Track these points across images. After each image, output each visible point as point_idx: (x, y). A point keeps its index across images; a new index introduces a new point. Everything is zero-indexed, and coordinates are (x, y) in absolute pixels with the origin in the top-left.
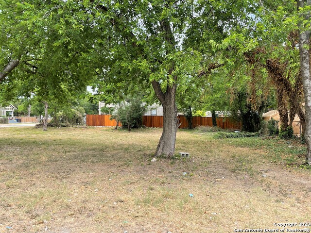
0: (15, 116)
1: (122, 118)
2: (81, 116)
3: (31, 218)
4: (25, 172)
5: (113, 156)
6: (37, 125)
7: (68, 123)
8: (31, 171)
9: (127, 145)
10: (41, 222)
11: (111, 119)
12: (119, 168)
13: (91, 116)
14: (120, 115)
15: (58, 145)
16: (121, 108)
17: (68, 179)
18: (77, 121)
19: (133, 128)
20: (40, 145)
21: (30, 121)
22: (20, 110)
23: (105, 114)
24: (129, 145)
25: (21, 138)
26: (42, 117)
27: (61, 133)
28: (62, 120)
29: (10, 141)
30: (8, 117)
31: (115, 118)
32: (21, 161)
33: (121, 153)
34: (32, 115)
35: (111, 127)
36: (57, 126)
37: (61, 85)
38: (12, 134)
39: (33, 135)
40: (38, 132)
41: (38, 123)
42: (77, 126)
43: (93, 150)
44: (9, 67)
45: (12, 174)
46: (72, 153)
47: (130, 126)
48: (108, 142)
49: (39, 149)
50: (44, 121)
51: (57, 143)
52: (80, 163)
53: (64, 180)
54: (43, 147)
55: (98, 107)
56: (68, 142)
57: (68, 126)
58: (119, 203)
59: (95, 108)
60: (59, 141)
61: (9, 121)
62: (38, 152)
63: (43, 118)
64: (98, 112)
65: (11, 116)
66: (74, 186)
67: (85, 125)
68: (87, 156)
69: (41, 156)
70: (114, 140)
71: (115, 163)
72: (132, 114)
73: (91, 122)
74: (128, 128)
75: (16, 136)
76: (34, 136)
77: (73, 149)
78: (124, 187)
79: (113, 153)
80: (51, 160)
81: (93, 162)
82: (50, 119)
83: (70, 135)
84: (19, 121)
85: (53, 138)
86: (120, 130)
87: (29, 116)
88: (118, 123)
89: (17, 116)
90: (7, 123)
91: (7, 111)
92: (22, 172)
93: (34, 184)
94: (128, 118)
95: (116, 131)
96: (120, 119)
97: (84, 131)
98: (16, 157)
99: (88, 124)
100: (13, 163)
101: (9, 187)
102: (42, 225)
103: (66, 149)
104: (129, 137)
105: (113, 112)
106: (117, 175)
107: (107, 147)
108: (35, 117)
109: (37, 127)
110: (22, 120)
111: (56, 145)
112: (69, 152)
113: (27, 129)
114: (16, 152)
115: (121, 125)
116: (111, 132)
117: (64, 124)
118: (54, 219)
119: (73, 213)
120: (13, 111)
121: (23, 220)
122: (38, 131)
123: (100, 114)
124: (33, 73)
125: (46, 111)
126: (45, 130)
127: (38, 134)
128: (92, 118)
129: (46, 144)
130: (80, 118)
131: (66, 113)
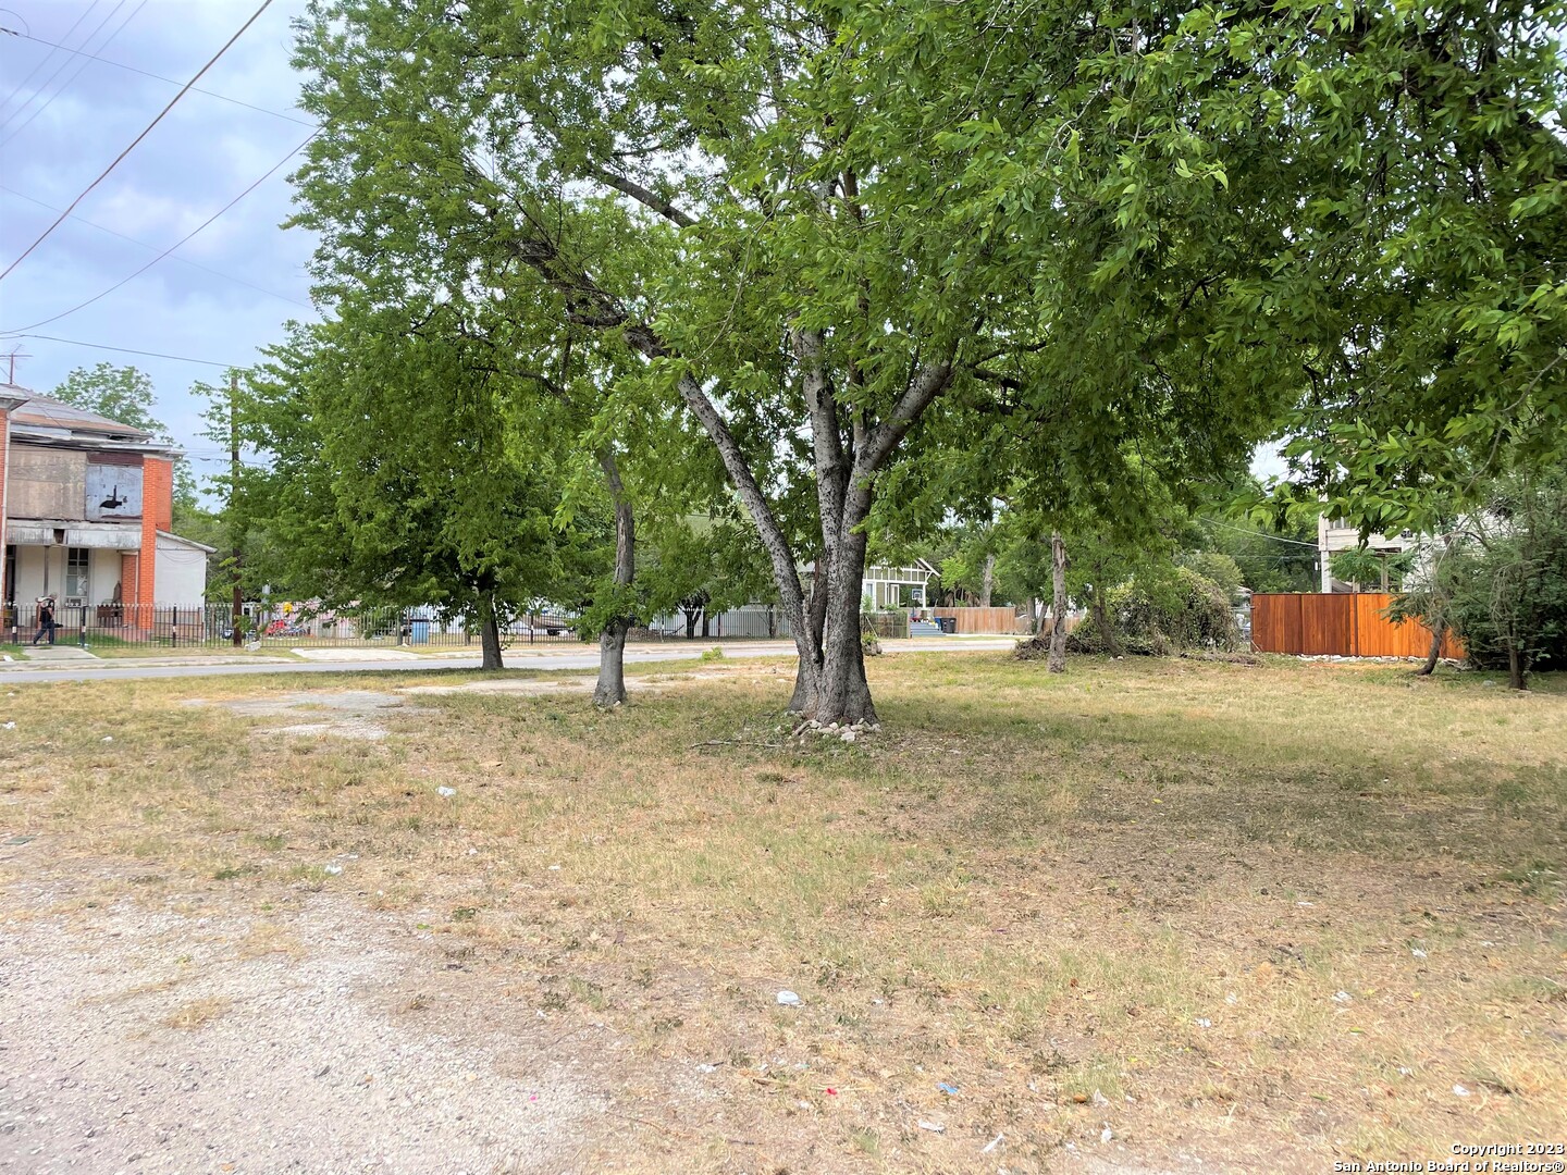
0: (931, 604)
1: (1463, 612)
2: (1224, 600)
3: (1036, 1070)
4: (992, 855)
5: (1423, 822)
6: (1022, 646)
7: (1162, 637)
8: (1016, 853)
9: (1509, 768)
10: (1082, 1096)
11: (1398, 617)
12: (1467, 898)
13: (1278, 604)
14: (1451, 594)
15: (1123, 741)
16: (1454, 552)
17: (1184, 916)
18: (1204, 627)
19: (1542, 667)
20: (1044, 736)
21: (990, 628)
22: (948, 581)
23: (1357, 588)
24: (1526, 773)
25: (962, 702)
26: (1039, 607)
27: (1131, 684)
28: (1130, 623)
29: (922, 715)
30: (909, 611)
31: (1419, 606)
32: (973, 804)
33: (1477, 813)
34: (997, 600)
35: (1396, 663)
36: (1109, 650)
37: (1127, 452)
38: (927, 682)
39: (1008, 691)
40: (1027, 677)
41: (1026, 638)
42: (1206, 654)
43: (1303, 779)
44: (913, 397)
45: (941, 857)
46: (1192, 789)
47: (1521, 657)
48: (1383, 747)
49: (1037, 754)
50: (1051, 625)
51: (1119, 734)
52: (1241, 843)
53: (1169, 919)
54: (1058, 745)
55: (1311, 549)
56: (1170, 732)
57: (1160, 651)
58: (1486, 1096)
59: (1298, 557)
60: (1123, 725)
61: (911, 626)
62: (1040, 770)
63: (1044, 611)
64: (1315, 577)
65: (918, 604)
66: (1221, 955)
67: (1245, 647)
68: (1274, 810)
69: (1050, 786)
70: (1422, 734)
71: (1443, 864)
72: (1532, 585)
73: (1280, 633)
74: (1505, 667)
75: (941, 692)
76: (1014, 693)
77: (1196, 768)
78: (1512, 1010)
79: (1421, 808)
80: (1097, 813)
81: (1308, 847)
82: (1075, 618)
83: (1172, 696)
84: (948, 626)
85: (1097, 709)
86: (1453, 679)
87: (985, 607)
88: (1440, 638)
89: (942, 604)
90: (905, 637)
91: (902, 586)
92: (979, 852)
93: (1035, 914)
94: (1504, 608)
95: (1432, 687)
96: (1454, 614)
97: (1246, 678)
98: (949, 782)
99: (1264, 640)
100: (939, 810)
101: (934, 912)
102: (1083, 1110)
103: (1160, 763)
104: (1519, 720)
105: (1409, 578)
106: (1460, 935)
107: (1381, 771)
108: (1009, 609)
109: (1024, 653)
110: (960, 622)
111: (1114, 740)
112: (1177, 780)
113: (982, 661)
114: (947, 760)
115: (1457, 648)
116: (1399, 691)
117: (1143, 642)
118: (1139, 1099)
119: (1226, 1088)
120: (925, 583)
121: (1001, 1068)
122: (1026, 672)
123: (1326, 588)
124: (1004, 410)
125: (1057, 581)
126: (1056, 669)
127: (1028, 684)
128: (1280, 613)
129: (1066, 733)
130: (1218, 611)
131: (1148, 587)
